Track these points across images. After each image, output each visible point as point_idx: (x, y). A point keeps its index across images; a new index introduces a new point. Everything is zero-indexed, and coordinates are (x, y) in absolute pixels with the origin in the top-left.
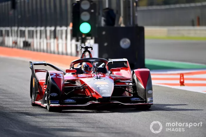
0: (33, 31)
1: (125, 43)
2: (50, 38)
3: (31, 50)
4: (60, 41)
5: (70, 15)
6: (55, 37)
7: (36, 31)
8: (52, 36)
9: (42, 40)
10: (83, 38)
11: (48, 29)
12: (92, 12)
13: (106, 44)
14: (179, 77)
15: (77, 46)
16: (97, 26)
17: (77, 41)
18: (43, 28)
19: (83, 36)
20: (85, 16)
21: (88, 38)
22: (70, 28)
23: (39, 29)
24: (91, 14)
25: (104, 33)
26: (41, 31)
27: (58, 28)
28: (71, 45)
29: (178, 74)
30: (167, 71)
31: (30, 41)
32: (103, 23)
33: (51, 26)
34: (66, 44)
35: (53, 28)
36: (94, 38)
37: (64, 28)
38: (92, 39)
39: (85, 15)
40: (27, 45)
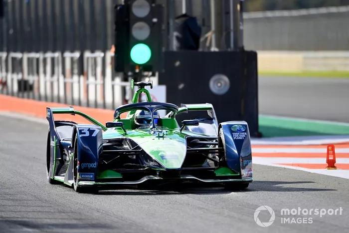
0: (38, 60)
1: (219, 84)
2: (72, 74)
3: (34, 98)
4: (91, 79)
5: (110, 29)
6: (82, 72)
7: (45, 60)
8: (76, 71)
9: (55, 77)
10: (137, 73)
11: (68, 55)
12: (154, 23)
13: (181, 86)
14: (324, 150)
15: (124, 89)
16: (164, 49)
17: (125, 79)
18: (57, 55)
19: (137, 71)
20: (140, 30)
21: (146, 73)
22: (111, 53)
23: (49, 55)
24: (152, 26)
25: (178, 64)
26: (53, 59)
27: (87, 54)
28: (113, 87)
29: (323, 145)
30: (301, 140)
31: (31, 79)
32: (175, 45)
33: (72, 51)
34: (104, 85)
35: (77, 55)
36: (157, 74)
37: (99, 55)
38: (153, 75)
39: (140, 28)
40: (25, 87)
